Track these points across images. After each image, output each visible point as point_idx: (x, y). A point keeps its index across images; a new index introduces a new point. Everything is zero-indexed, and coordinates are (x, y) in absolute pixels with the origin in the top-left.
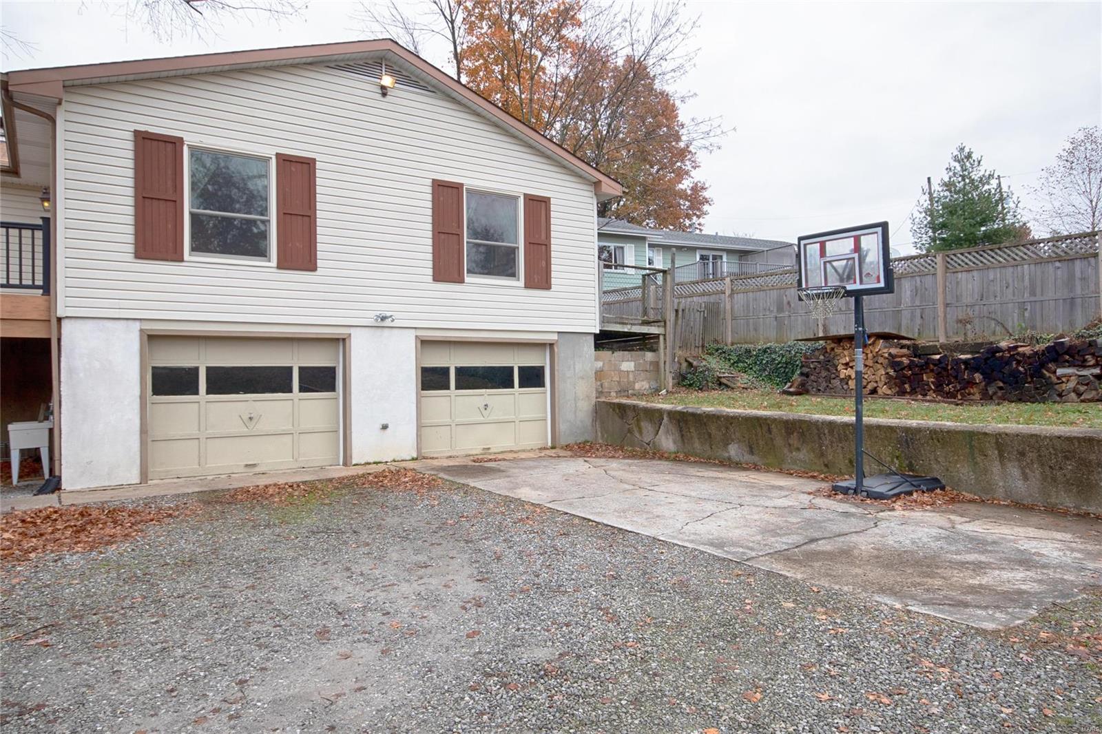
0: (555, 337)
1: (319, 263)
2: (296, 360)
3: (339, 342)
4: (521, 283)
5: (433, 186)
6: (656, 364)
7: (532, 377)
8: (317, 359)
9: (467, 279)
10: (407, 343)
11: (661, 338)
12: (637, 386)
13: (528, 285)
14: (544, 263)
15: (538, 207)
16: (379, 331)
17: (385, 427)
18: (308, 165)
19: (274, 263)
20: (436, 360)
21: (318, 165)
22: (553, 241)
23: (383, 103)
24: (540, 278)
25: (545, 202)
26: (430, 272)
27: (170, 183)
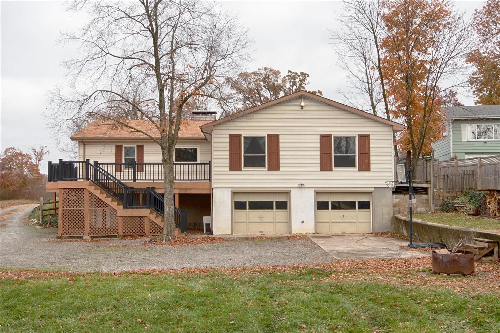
0: (373, 190)
1: (281, 168)
2: (275, 199)
3: (288, 193)
4: (357, 169)
5: (320, 137)
6: (427, 200)
7: (364, 205)
8: (281, 199)
9: (334, 169)
10: (311, 193)
11: (429, 188)
12: (419, 210)
13: (360, 169)
14: (367, 161)
15: (365, 139)
16: (300, 190)
17: (303, 222)
18: (277, 137)
19: (267, 169)
20: (323, 199)
21: (280, 136)
22: (371, 151)
23: (302, 111)
24: (365, 166)
25: (368, 136)
26: (319, 168)
27: (238, 148)
